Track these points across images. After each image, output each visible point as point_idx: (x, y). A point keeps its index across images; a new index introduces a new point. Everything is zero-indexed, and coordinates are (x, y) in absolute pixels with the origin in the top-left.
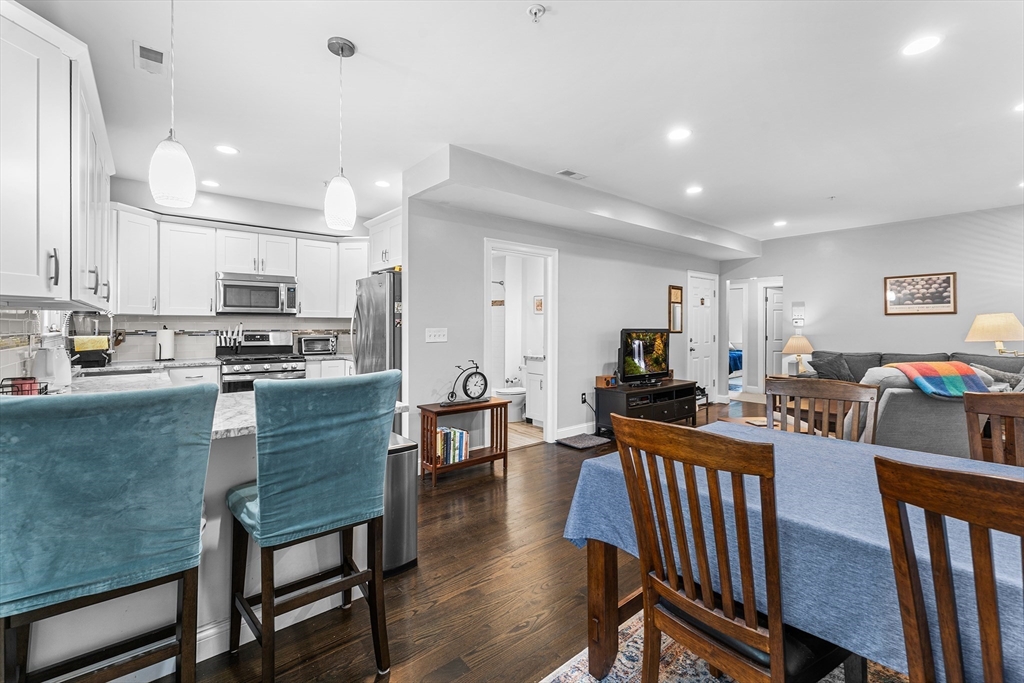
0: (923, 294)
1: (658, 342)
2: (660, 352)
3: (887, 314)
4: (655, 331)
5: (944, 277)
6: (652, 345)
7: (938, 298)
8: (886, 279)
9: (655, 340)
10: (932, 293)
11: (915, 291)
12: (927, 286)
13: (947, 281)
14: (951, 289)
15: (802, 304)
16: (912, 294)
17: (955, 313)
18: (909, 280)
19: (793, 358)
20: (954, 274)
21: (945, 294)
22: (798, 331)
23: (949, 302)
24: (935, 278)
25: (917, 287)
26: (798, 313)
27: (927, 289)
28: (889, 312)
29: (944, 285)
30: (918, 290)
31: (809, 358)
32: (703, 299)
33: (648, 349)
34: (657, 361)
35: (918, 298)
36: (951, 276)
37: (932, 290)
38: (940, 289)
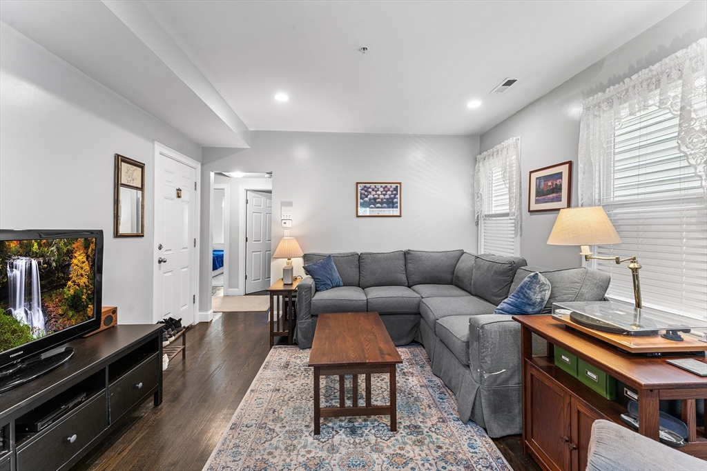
0: (382, 199)
1: (79, 259)
2: (83, 281)
3: (358, 216)
4: (72, 235)
5: (394, 186)
6: (65, 267)
7: (391, 203)
8: (357, 183)
9: (70, 254)
10: (387, 199)
11: (376, 196)
12: (384, 192)
13: (396, 189)
14: (398, 196)
15: (290, 204)
16: (375, 199)
17: (400, 216)
18: (373, 186)
19: (283, 263)
20: (400, 184)
21: (395, 200)
22: (287, 232)
23: (397, 207)
24: (389, 186)
25: (378, 192)
26: (287, 212)
27: (384, 195)
28: (359, 214)
29: (395, 192)
30: (379, 195)
31: (301, 261)
32: (179, 190)
33: (53, 277)
34: (75, 304)
35: (379, 203)
36: (399, 185)
37: (387, 196)
38: (392, 196)
